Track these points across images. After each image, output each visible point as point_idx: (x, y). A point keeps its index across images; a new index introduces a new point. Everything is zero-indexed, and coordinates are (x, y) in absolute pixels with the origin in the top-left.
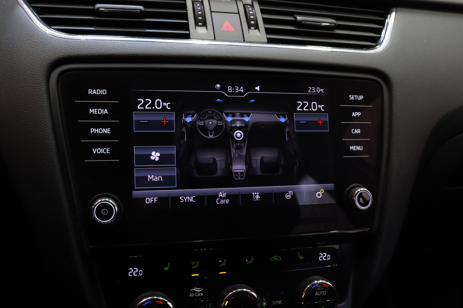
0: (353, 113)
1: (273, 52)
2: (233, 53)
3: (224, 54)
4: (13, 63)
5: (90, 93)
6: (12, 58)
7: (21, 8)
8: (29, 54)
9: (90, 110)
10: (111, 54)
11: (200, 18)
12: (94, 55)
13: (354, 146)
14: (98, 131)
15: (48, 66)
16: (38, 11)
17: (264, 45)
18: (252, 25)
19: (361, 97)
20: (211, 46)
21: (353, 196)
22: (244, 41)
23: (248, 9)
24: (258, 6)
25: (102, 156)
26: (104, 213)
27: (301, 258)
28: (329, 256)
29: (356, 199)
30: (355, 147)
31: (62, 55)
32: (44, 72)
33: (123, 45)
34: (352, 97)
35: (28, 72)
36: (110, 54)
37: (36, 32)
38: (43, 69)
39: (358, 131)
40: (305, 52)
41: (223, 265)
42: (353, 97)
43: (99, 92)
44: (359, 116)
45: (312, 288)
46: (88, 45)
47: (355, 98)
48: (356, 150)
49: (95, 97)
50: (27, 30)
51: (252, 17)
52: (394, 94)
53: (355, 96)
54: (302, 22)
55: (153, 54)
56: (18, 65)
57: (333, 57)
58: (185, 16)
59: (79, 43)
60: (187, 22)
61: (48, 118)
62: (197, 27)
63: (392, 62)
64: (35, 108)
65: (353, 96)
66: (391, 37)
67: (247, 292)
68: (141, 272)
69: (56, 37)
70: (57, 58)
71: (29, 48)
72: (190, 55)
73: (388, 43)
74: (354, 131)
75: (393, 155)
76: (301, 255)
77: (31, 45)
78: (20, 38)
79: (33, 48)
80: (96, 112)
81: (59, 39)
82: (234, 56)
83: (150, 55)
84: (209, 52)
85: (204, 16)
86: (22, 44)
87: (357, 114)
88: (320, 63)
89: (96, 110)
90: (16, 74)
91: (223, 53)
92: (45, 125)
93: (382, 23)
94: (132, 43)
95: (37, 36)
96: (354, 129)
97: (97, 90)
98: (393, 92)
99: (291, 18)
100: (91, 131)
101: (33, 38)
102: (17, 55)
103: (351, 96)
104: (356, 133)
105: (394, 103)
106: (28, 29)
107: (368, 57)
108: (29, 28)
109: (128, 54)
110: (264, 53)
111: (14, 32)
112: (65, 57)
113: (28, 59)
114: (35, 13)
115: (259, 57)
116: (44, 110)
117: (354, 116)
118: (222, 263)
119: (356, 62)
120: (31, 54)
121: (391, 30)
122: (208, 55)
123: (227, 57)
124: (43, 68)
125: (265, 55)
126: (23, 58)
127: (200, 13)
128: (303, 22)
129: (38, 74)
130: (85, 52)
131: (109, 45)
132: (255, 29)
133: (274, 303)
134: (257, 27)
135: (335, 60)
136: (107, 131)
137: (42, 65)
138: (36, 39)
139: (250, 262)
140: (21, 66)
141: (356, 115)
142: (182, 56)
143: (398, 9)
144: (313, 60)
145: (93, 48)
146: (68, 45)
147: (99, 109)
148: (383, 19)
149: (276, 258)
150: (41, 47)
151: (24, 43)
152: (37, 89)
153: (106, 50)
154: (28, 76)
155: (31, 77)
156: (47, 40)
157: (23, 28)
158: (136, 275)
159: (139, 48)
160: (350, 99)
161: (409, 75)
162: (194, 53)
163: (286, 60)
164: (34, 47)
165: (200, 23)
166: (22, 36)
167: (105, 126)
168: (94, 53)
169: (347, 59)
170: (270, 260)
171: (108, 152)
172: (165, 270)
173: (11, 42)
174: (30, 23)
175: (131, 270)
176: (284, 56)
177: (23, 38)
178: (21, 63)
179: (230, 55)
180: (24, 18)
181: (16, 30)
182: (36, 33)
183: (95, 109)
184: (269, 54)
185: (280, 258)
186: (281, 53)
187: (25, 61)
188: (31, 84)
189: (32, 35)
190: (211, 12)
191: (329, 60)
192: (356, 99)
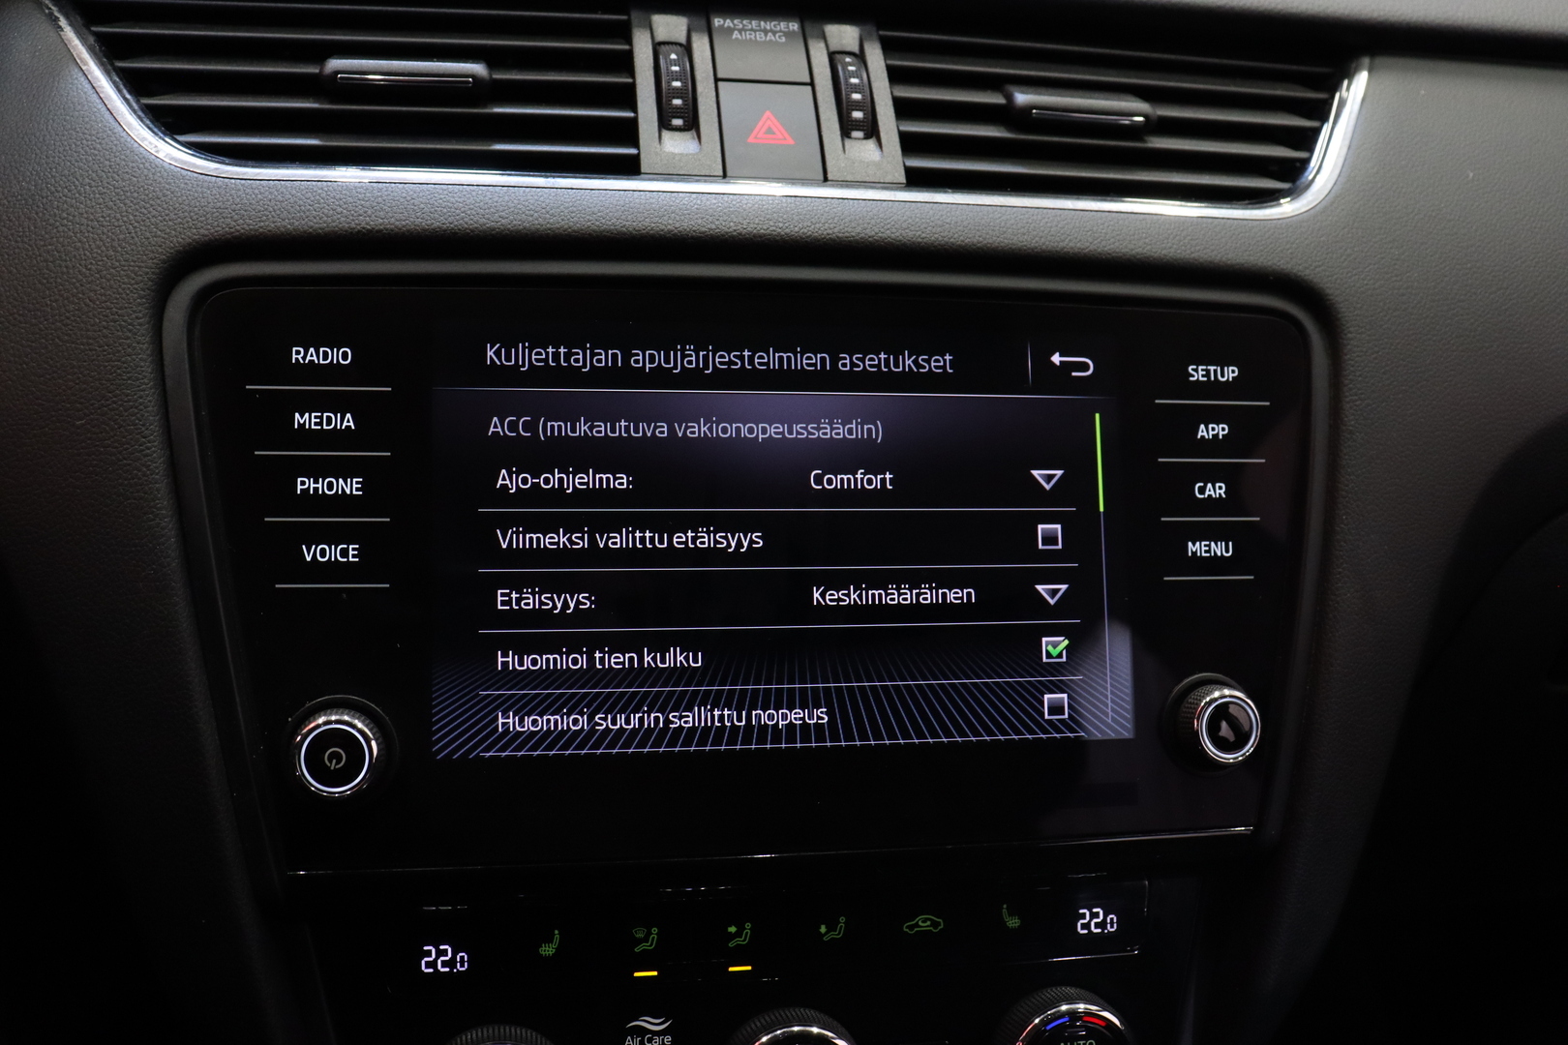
0: (1202, 426)
1: (921, 219)
2: (781, 225)
3: (752, 226)
4: (46, 261)
5: (297, 359)
6: (42, 243)
7: (80, 74)
8: (100, 232)
9: (297, 415)
10: (368, 230)
11: (677, 102)
12: (310, 233)
13: (1203, 543)
14: (320, 485)
15: (157, 271)
16: (136, 85)
17: (893, 193)
18: (858, 125)
19: (1231, 373)
20: (707, 200)
21: (1193, 714)
22: (826, 179)
23: (845, 69)
24: (882, 57)
25: (333, 570)
26: (334, 761)
27: (1013, 923)
28: (1112, 919)
29: (1202, 726)
30: (1205, 546)
31: (206, 232)
32: (143, 290)
33: (409, 198)
34: (1197, 373)
35: (95, 291)
36: (364, 228)
37: (123, 157)
38: (142, 281)
39: (1217, 490)
40: (1035, 217)
41: (739, 941)
42: (1201, 373)
43: (326, 354)
44: (1221, 437)
45: (1048, 1028)
46: (292, 201)
47: (1207, 374)
48: (1208, 555)
49: (312, 372)
50: (95, 149)
51: (856, 96)
52: (1349, 359)
53: (1209, 367)
54: (1031, 113)
55: (509, 229)
56: (60, 266)
57: (1131, 233)
58: (627, 97)
59: (262, 191)
60: (632, 115)
61: (156, 444)
62: (666, 134)
63: (1346, 250)
64: (111, 410)
65: (1200, 368)
66: (1345, 160)
67: (818, 1037)
68: (462, 958)
69: (189, 173)
70: (190, 244)
71: (99, 210)
72: (634, 232)
73: (1333, 182)
74: (1202, 490)
75: (1340, 573)
76: (1011, 914)
77: (107, 200)
78: (71, 177)
79: (111, 209)
80: (316, 424)
81: (197, 180)
82: (783, 233)
83: (497, 233)
84: (700, 221)
85: (690, 94)
86: (77, 195)
87: (1213, 429)
88: (1085, 254)
89: (316, 417)
90: (52, 298)
91: (745, 222)
92: (143, 465)
93: (1320, 111)
94: (441, 191)
95: (127, 170)
96: (1202, 484)
97: (322, 349)
98: (1346, 355)
99: (996, 99)
100: (299, 487)
101: (115, 175)
102: (58, 235)
103: (1193, 369)
104: (1210, 496)
105: (1347, 394)
106: (98, 146)
107: (1259, 234)
108: (100, 143)
109: (425, 230)
110: (888, 221)
111: (54, 157)
112: (216, 240)
113: (93, 246)
114: (125, 91)
115: (870, 234)
116: (143, 416)
117: (1203, 437)
118: (738, 934)
119: (1213, 251)
120: (105, 231)
121: (1349, 135)
122: (694, 231)
123: (760, 237)
124: (141, 276)
125: (894, 230)
126: (79, 244)
127: (677, 84)
128: (1034, 111)
129: (124, 296)
130: (284, 223)
131: (363, 200)
132: (867, 137)
134: (872, 131)
135: (1140, 244)
136: (352, 487)
137: (139, 267)
138: (123, 180)
139: (834, 935)
140: (71, 271)
141: (1211, 433)
142: (605, 236)
143: (1380, 61)
144: (1061, 244)
145: (309, 210)
146: (228, 200)
147: (325, 415)
148: (1322, 96)
149: (923, 923)
150: (137, 207)
151: (85, 193)
152: (120, 348)
153: (353, 215)
154: (94, 303)
155: (103, 308)
156: (160, 183)
157: (84, 142)
158: (447, 969)
159: (463, 209)
160: (1191, 379)
161: (1403, 295)
162: (647, 224)
163: (967, 245)
164: (114, 207)
165: (678, 117)
166: (79, 168)
167: (344, 470)
168: (311, 227)
169: (1181, 241)
170: (905, 930)
171: (354, 556)
172: (543, 953)
173: (41, 190)
174: (105, 126)
175: (429, 953)
176: (960, 233)
177: (82, 175)
178: (71, 260)
179: (771, 229)
180: (86, 107)
181: (61, 149)
182: (124, 160)
183: (313, 415)
184: (904, 225)
185: (939, 924)
186: (948, 221)
187: (85, 255)
188: (100, 331)
189: (110, 166)
190: (717, 80)
191: (1117, 244)
192: (1213, 378)
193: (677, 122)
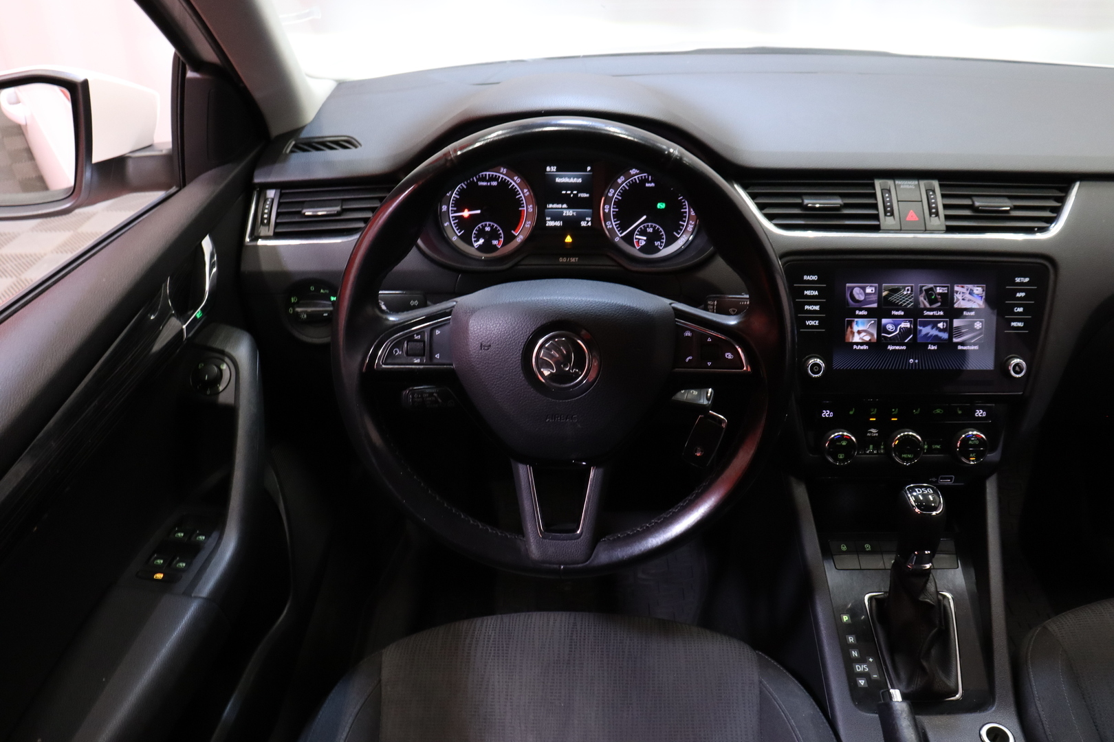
0: (1018, 293)
1: (950, 243)
2: (917, 245)
3: (910, 246)
5: (805, 279)
9: (805, 291)
10: (822, 249)
11: (888, 207)
12: (809, 250)
14: (810, 308)
16: (761, 207)
17: (943, 234)
18: (934, 213)
19: (1027, 280)
20: (899, 239)
21: (1009, 364)
22: (926, 231)
23: (931, 197)
24: (940, 192)
25: (813, 327)
26: (816, 369)
27: (960, 412)
28: (984, 413)
29: (1011, 368)
30: (1016, 324)
31: (786, 250)
34: (1018, 280)
39: (1020, 310)
41: (895, 413)
44: (1023, 296)
45: (967, 437)
48: (1017, 326)
49: (808, 282)
51: (933, 205)
52: (1060, 277)
53: (1021, 278)
57: (1004, 245)
58: (875, 206)
60: (878, 212)
62: (887, 218)
63: (1062, 246)
65: (1019, 278)
67: (912, 435)
68: (832, 414)
73: (1061, 226)
75: (1051, 331)
76: (960, 410)
80: (809, 293)
82: (916, 248)
85: (891, 206)
88: (991, 251)
91: (908, 245)
93: (1062, 200)
96: (1017, 308)
97: (811, 276)
99: (970, 202)
100: (806, 308)
104: (1018, 311)
105: (1058, 285)
107: (1038, 243)
109: (835, 249)
110: (942, 243)
112: (788, 252)
115: (938, 247)
117: (1018, 296)
118: (895, 411)
119: (1025, 249)
122: (895, 248)
123: (911, 249)
125: (944, 246)
127: (888, 202)
128: (980, 208)
130: (802, 248)
132: (936, 216)
133: (934, 447)
134: (937, 214)
136: (817, 308)
139: (917, 413)
141: (1020, 295)
143: (1081, 185)
144: (985, 249)
146: (787, 241)
147: (811, 291)
148: (1063, 195)
149: (938, 411)
158: (828, 416)
160: (1016, 281)
161: (1077, 259)
162: (886, 246)
163: (961, 250)
167: (815, 304)
168: (809, 248)
169: (1017, 246)
170: (934, 412)
171: (817, 324)
172: (851, 413)
174: (757, 219)
175: (824, 413)
176: (960, 247)
179: (913, 247)
183: (809, 291)
184: (947, 245)
185: (942, 411)
186: (957, 243)
190: (898, 201)
191: (1000, 248)
192: (1022, 281)
193: (889, 214)
